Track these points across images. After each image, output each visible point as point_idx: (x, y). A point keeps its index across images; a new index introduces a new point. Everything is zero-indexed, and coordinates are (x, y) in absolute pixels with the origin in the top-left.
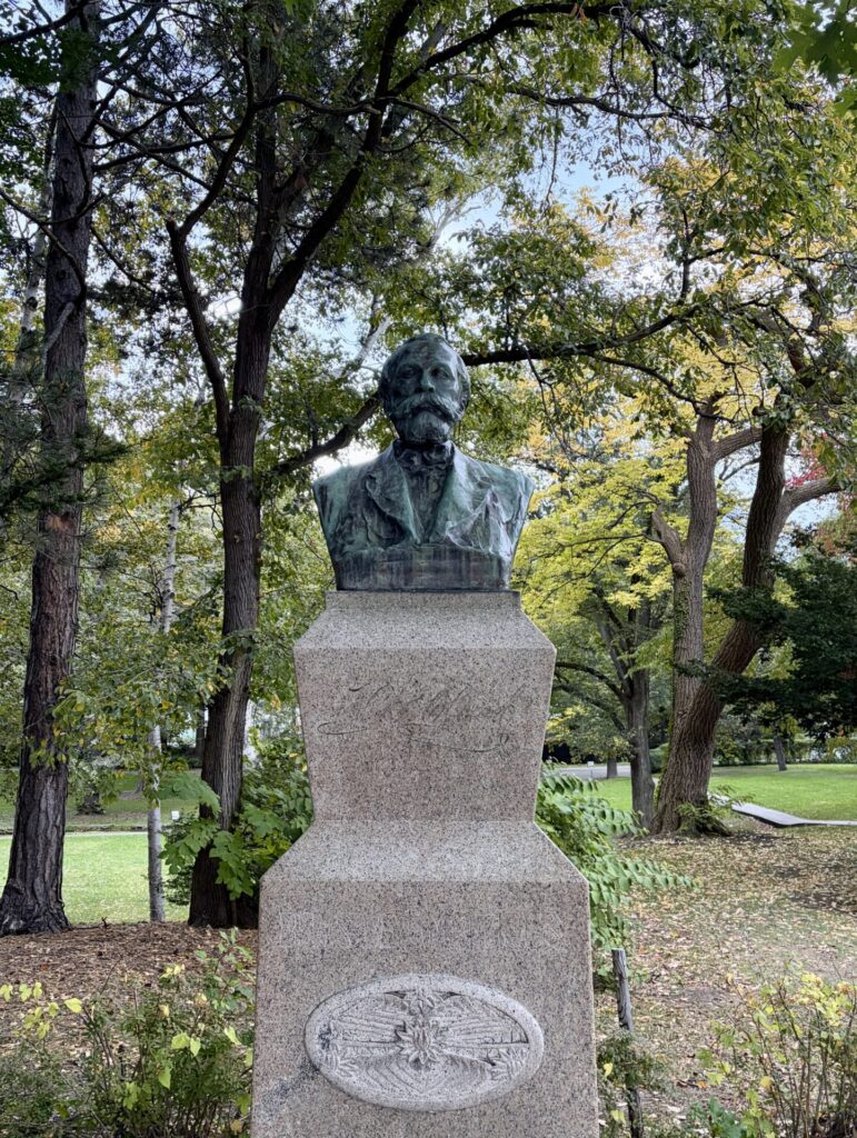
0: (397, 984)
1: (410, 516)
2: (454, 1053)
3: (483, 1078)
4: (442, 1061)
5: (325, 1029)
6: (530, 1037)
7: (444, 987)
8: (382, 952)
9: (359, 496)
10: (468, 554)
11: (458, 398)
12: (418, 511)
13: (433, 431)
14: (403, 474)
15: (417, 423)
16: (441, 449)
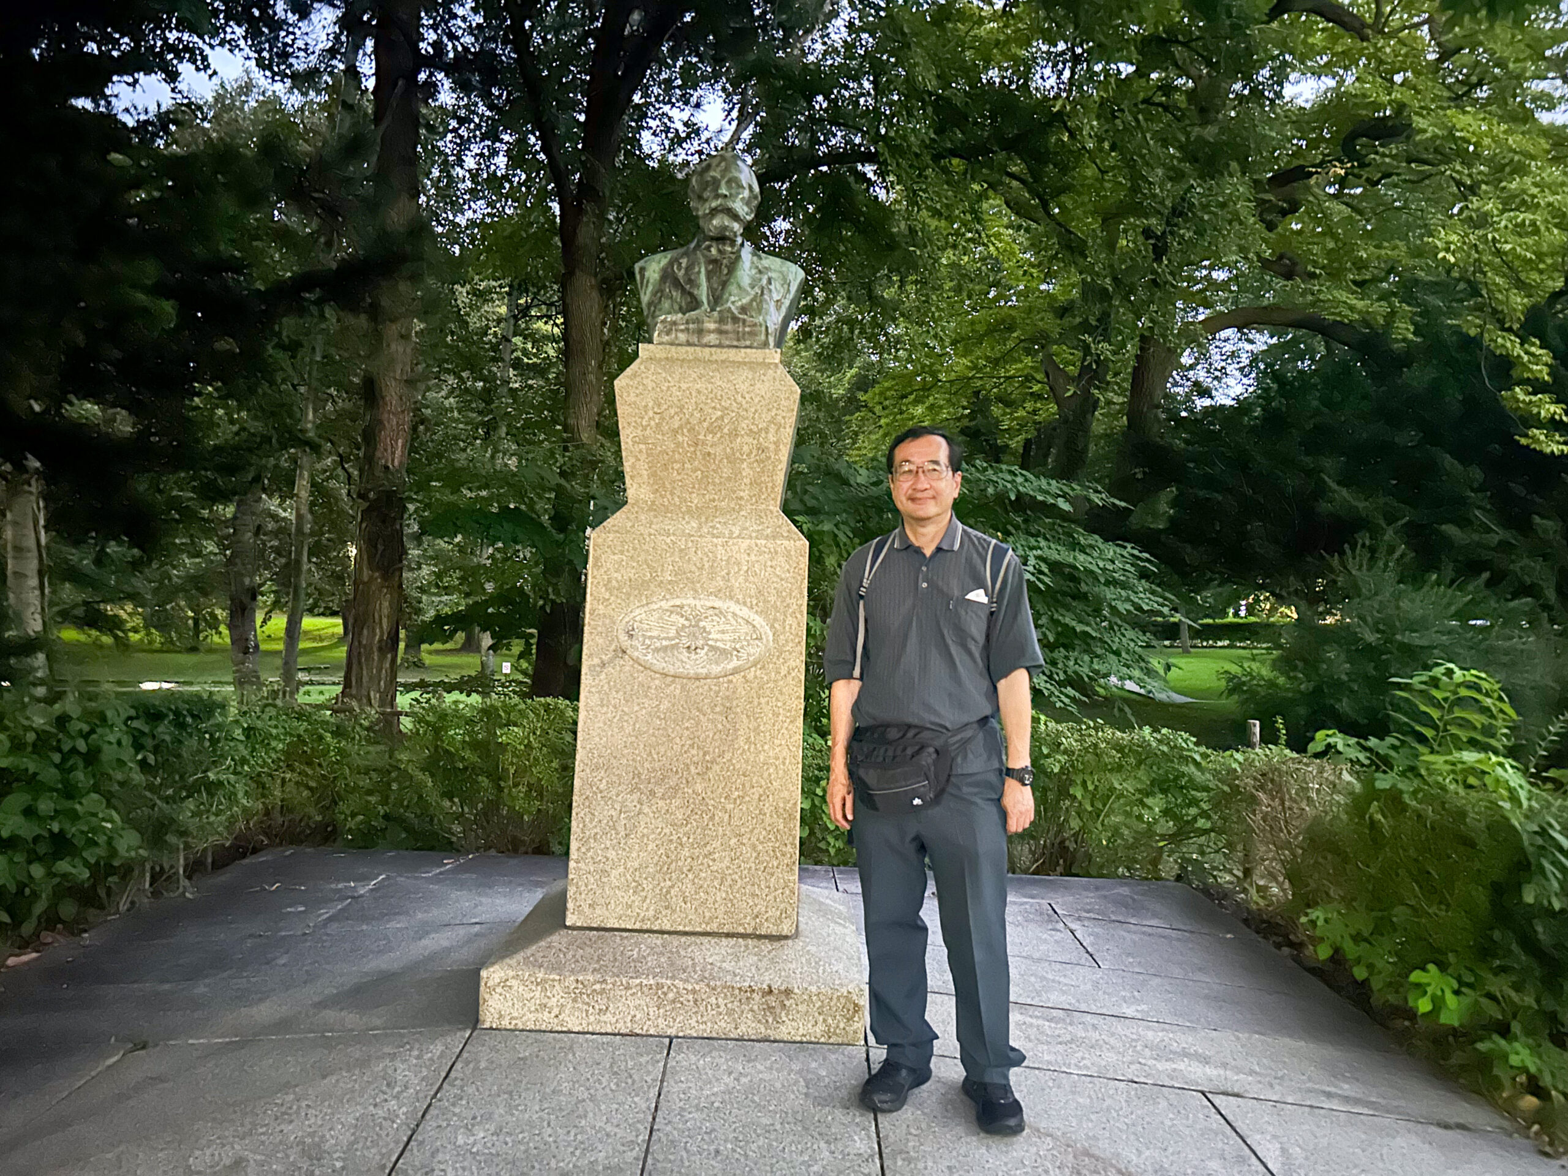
0: (678, 602)
1: (703, 293)
2: (713, 644)
3: (731, 660)
4: (706, 648)
5: (630, 628)
6: (763, 636)
7: (709, 604)
8: (670, 582)
9: (667, 275)
10: (744, 321)
11: (748, 204)
12: (711, 288)
13: (726, 228)
14: (702, 260)
15: (714, 222)
16: (733, 242)
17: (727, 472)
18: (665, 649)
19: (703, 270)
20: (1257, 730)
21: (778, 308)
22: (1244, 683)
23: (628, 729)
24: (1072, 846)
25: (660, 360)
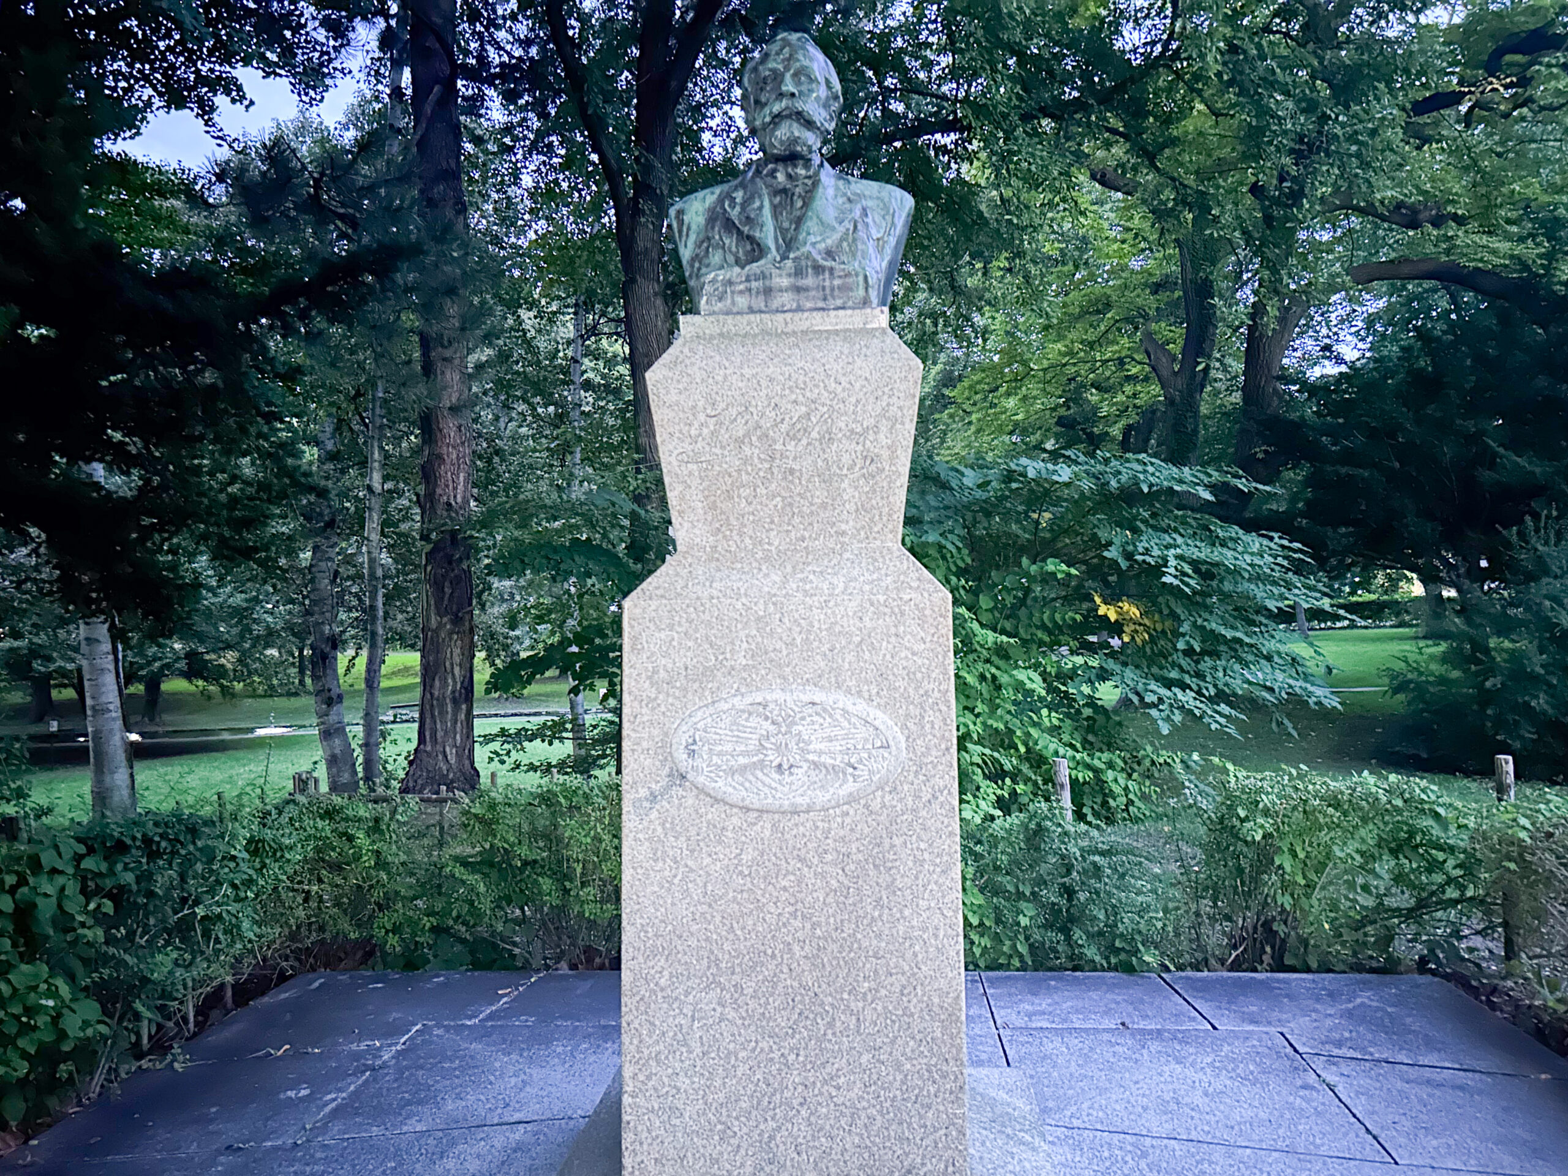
0: (759, 697)
1: (768, 234)
2: (816, 759)
3: (845, 781)
4: (805, 765)
5: (690, 741)
6: (891, 743)
7: (806, 698)
8: (745, 668)
9: (717, 218)
10: (831, 269)
11: (826, 106)
12: (781, 230)
13: (795, 141)
14: (765, 191)
15: (778, 133)
16: (807, 162)
17: (820, 495)
18: (743, 769)
19: (767, 203)
20: (1510, 768)
21: (880, 250)
22: (1411, 681)
23: (696, 893)
24: (1279, 928)
25: (712, 337)
